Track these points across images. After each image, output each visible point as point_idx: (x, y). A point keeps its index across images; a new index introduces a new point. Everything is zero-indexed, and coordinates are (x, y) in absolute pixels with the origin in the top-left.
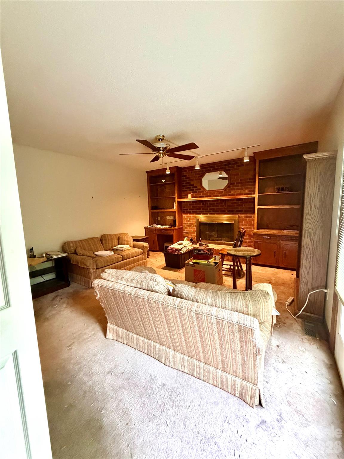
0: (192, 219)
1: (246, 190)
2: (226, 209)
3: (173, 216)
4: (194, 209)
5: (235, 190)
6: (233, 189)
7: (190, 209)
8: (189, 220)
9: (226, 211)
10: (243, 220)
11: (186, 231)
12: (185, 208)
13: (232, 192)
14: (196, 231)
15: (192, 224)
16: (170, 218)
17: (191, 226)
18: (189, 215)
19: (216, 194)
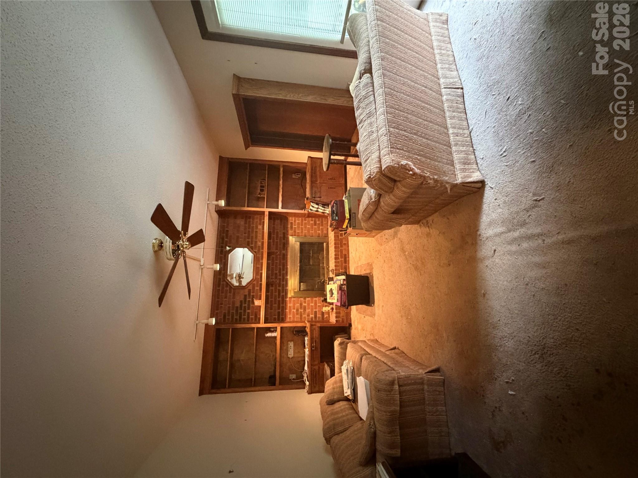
0: (294, 304)
1: (259, 227)
2: (280, 253)
3: (289, 342)
4: (278, 300)
5: (258, 240)
6: (256, 242)
7: (279, 308)
8: (295, 311)
9: (284, 252)
10: (295, 232)
11: (313, 316)
12: (276, 317)
13: (259, 244)
14: (312, 297)
15: (301, 304)
16: (292, 347)
17: (304, 306)
18: (288, 310)
19: (260, 266)
